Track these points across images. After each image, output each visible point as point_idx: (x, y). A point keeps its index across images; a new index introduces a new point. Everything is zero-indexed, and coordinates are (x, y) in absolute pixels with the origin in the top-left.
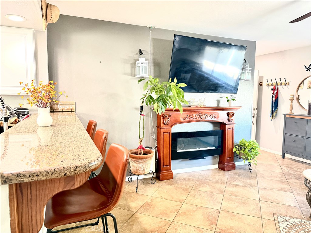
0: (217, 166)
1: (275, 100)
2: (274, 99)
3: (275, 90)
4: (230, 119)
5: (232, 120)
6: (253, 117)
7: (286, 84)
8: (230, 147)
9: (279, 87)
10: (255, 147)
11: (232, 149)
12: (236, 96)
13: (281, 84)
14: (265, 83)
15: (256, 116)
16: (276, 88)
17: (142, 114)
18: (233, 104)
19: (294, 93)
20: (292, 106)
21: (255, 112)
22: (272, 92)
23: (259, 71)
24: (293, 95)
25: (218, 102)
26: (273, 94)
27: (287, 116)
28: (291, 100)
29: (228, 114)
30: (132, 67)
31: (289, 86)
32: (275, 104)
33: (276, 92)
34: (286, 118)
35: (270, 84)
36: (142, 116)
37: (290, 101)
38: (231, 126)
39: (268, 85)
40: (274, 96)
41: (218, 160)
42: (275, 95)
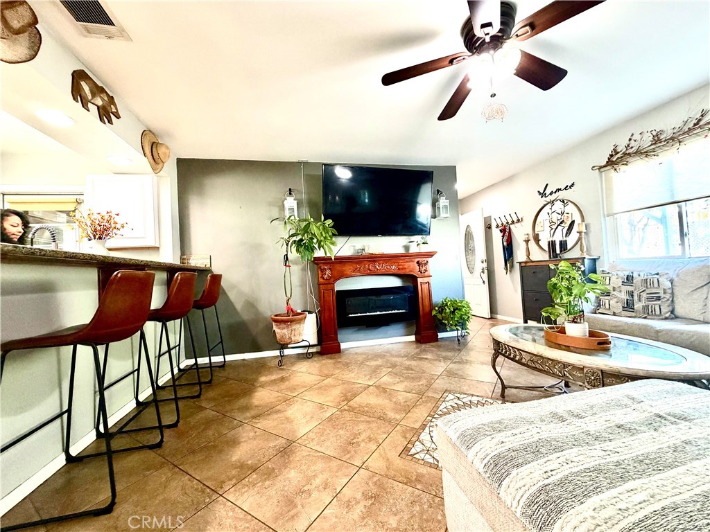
0: (413, 338)
1: (508, 245)
2: (505, 244)
3: (506, 231)
4: (423, 269)
5: (426, 271)
6: (483, 272)
7: (518, 221)
8: (427, 309)
9: (511, 226)
10: (460, 306)
11: (431, 311)
12: (428, 238)
13: (513, 222)
14: (494, 225)
15: (486, 271)
16: (507, 228)
17: (287, 264)
18: (424, 249)
19: (530, 231)
20: (528, 249)
21: (485, 265)
22: (502, 234)
23: (482, 209)
24: (528, 234)
25: (407, 248)
26: (503, 236)
27: (523, 265)
28: (525, 241)
29: (418, 262)
30: (280, 210)
31: (522, 223)
32: (509, 251)
33: (507, 234)
34: (522, 268)
35: (500, 225)
36: (288, 268)
37: (524, 244)
38: (426, 280)
39: (498, 226)
40: (505, 240)
41: (414, 329)
42: (506, 238)
